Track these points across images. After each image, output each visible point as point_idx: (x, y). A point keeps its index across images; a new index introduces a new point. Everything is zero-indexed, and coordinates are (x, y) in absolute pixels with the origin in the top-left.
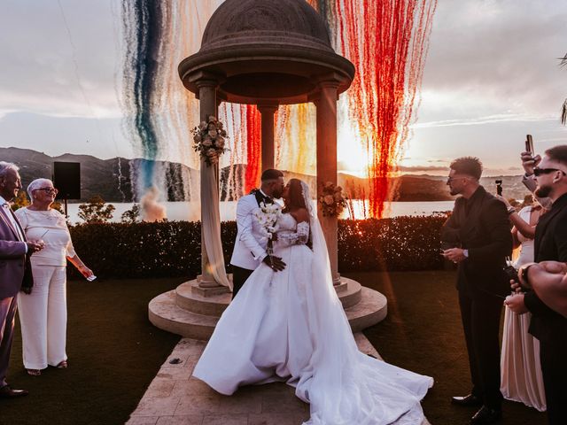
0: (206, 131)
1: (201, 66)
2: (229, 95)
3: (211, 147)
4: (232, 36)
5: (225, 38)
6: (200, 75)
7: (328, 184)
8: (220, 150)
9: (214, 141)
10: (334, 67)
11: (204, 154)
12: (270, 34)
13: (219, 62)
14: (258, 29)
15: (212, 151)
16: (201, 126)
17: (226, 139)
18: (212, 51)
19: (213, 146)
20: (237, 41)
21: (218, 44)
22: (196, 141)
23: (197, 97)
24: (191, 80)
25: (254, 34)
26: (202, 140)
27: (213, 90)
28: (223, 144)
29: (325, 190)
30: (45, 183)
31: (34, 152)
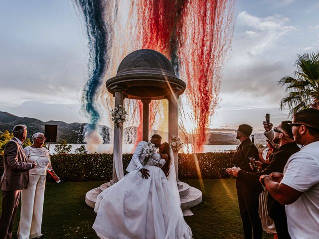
0: (117, 111)
1: (116, 83)
2: (129, 96)
3: (119, 119)
4: (131, 70)
5: (128, 70)
6: (116, 86)
7: (174, 137)
8: (123, 120)
9: (121, 116)
10: (177, 84)
11: (116, 122)
12: (148, 69)
13: (124, 81)
14: (142, 66)
15: (119, 121)
16: (115, 109)
17: (127, 116)
18: (121, 76)
19: (120, 119)
20: (133, 72)
21: (125, 73)
22: (113, 116)
23: (114, 96)
24: (111, 89)
25: (141, 69)
26: (116, 115)
27: (121, 93)
28: (125, 117)
29: (172, 140)
30: (40, 135)
31: (36, 119)
